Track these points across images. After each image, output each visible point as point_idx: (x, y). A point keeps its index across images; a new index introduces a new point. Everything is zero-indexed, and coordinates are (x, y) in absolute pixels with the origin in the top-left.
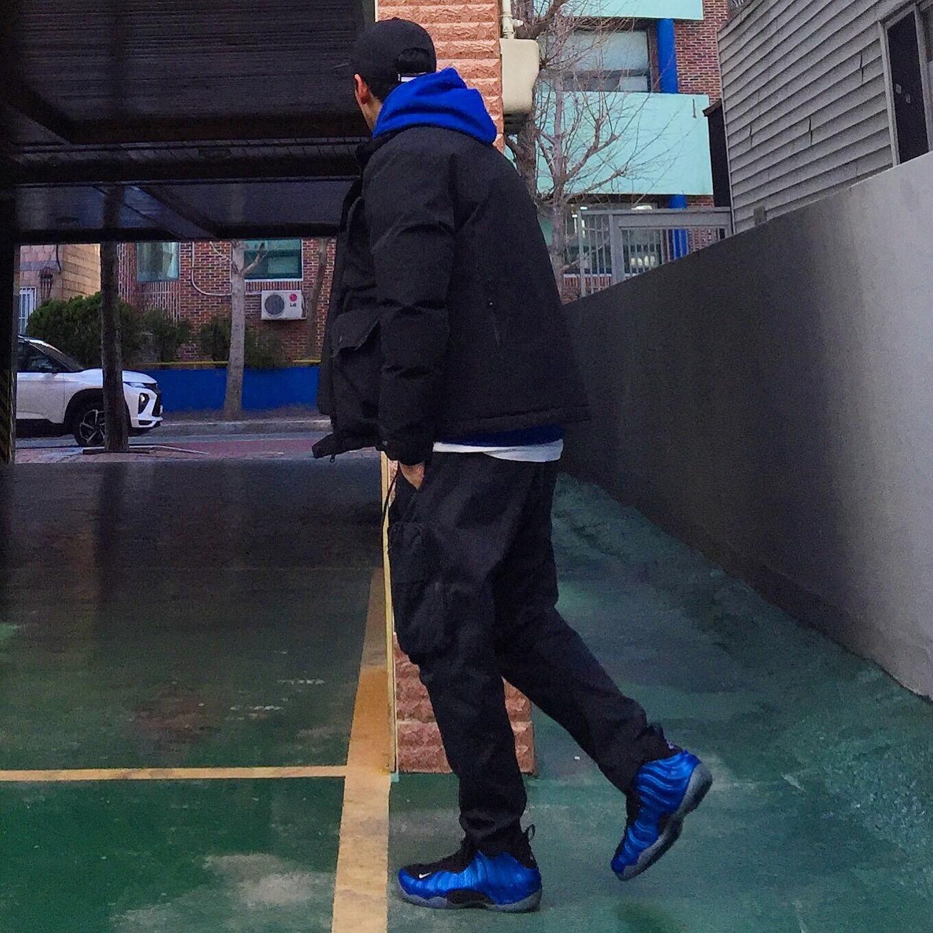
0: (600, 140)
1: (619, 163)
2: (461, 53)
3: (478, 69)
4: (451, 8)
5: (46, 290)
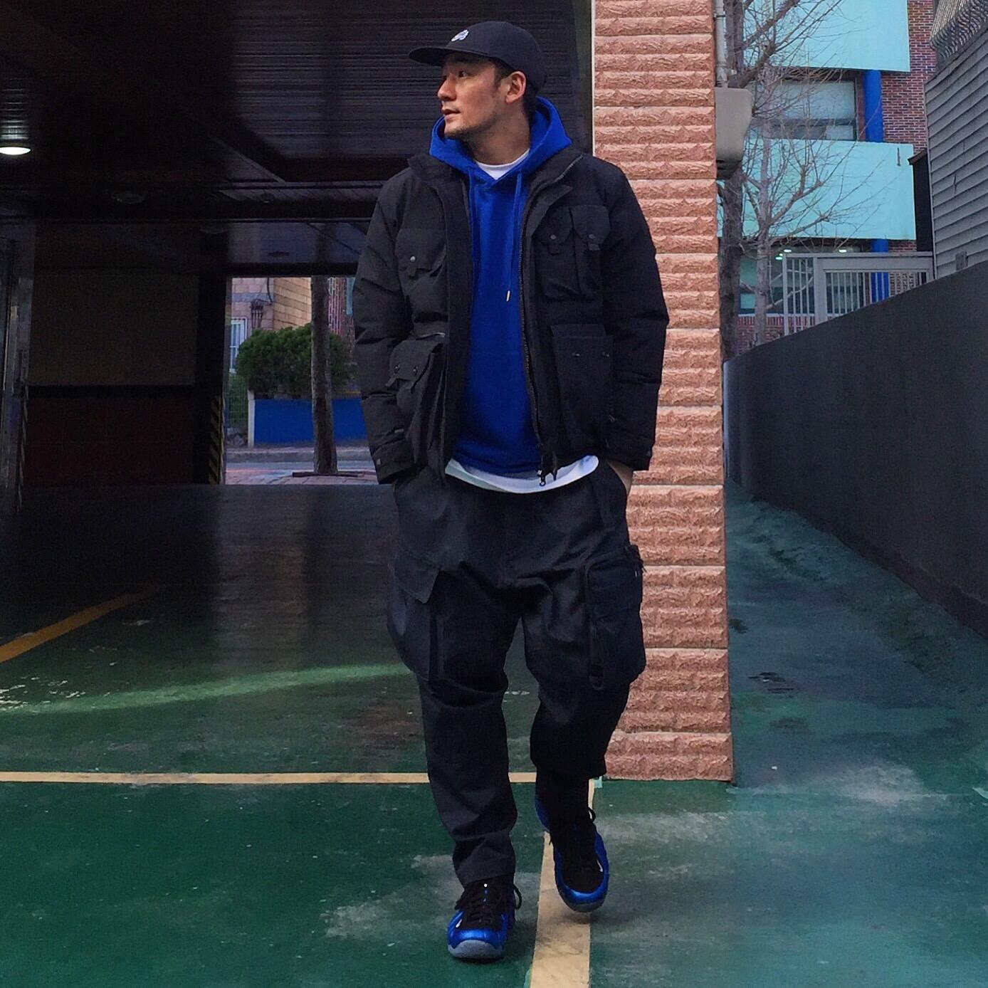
0: (806, 186)
1: (824, 207)
2: (676, 101)
3: (692, 117)
4: (667, 57)
5: (257, 321)
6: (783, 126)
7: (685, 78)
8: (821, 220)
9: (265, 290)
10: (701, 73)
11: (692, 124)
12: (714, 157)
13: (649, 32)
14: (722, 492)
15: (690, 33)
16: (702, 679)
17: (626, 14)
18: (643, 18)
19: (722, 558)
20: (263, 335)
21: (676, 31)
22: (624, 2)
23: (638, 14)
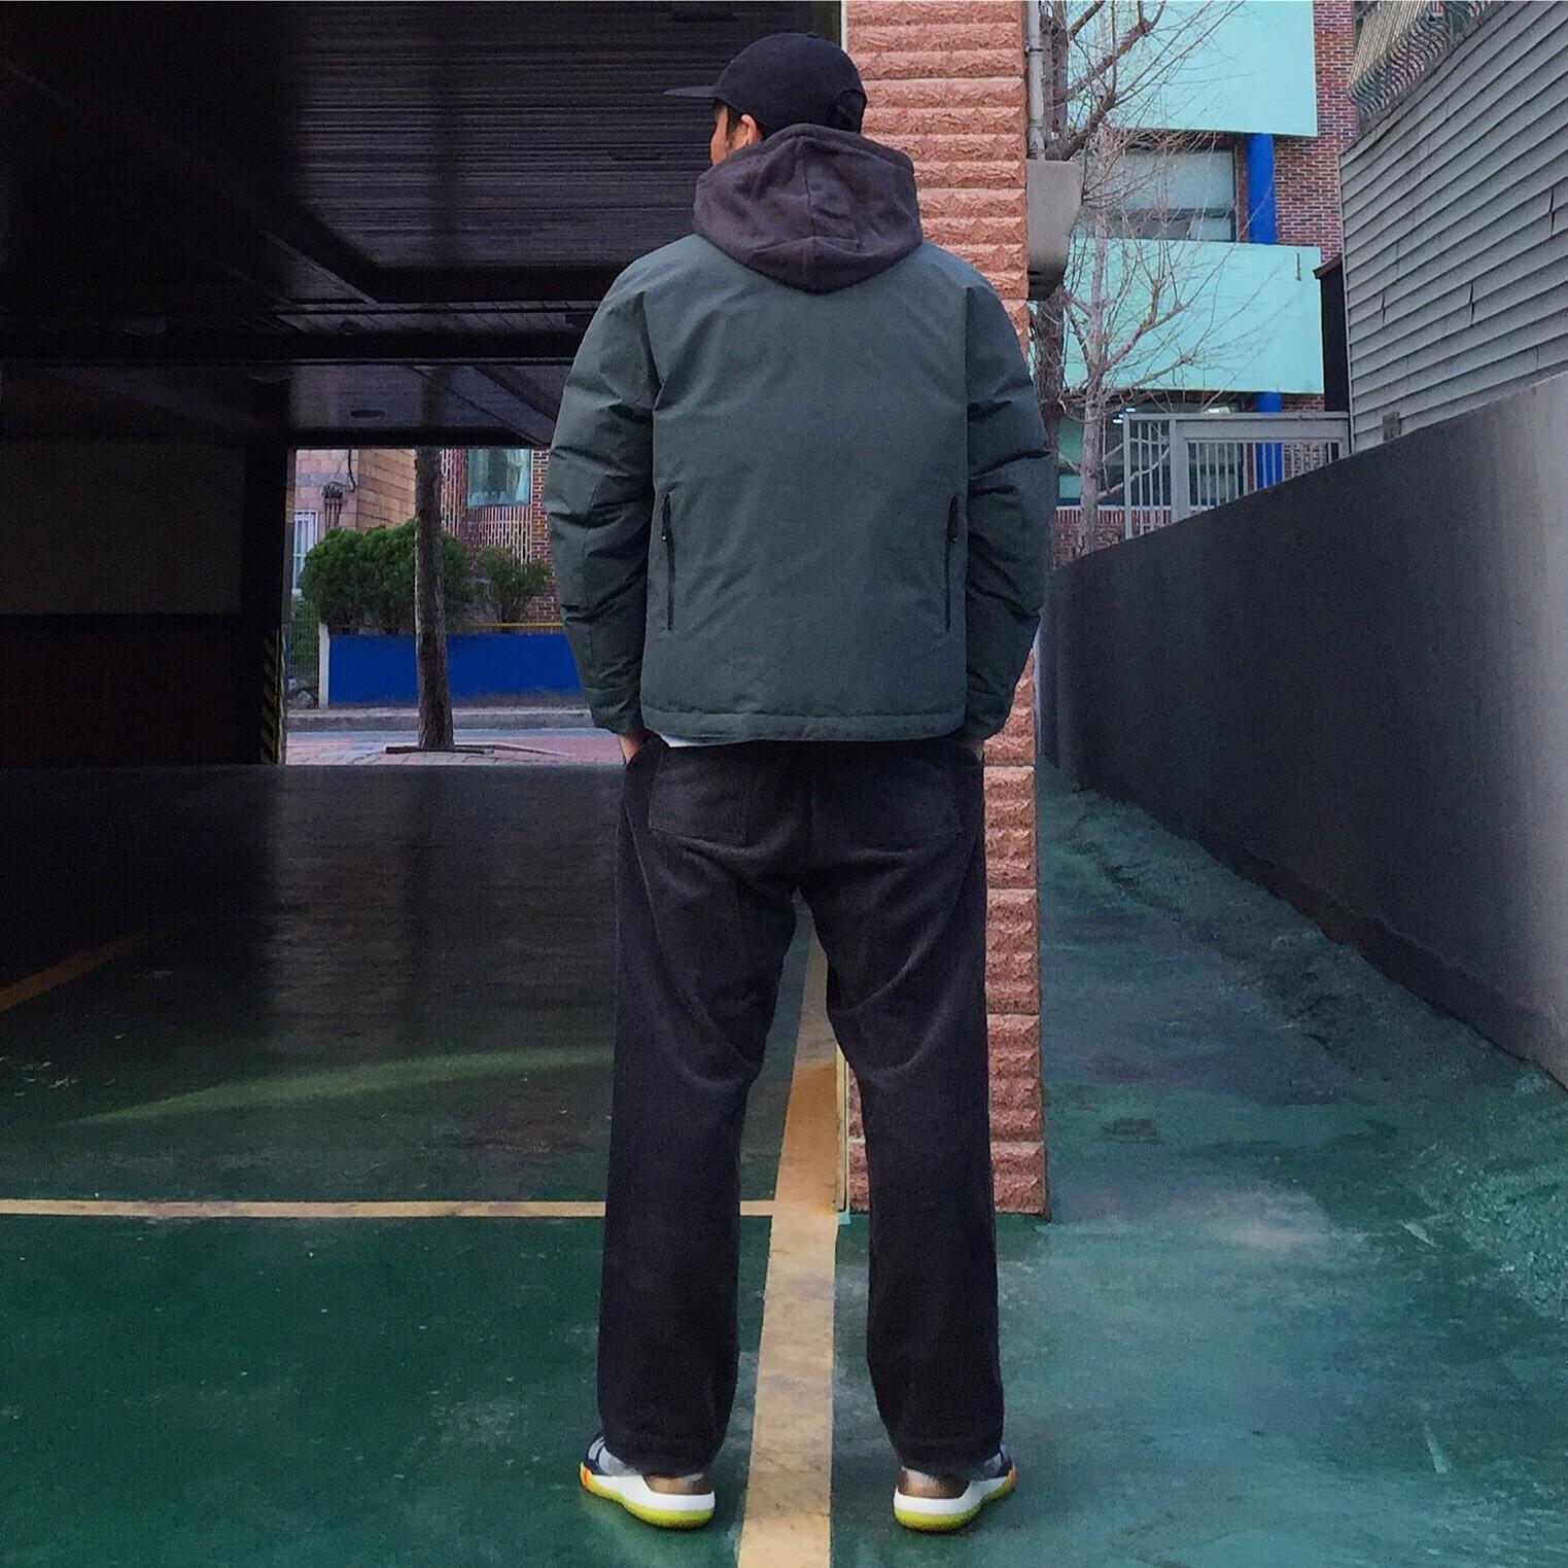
0: (1159, 311)
1: (1186, 344)
2: (967, 179)
3: (992, 204)
4: (954, 112)
5: (333, 516)
6: (1125, 219)
7: (981, 145)
8: (1182, 362)
9: (345, 469)
10: (1005, 137)
11: (992, 215)
12: (1025, 265)
13: (928, 73)
14: (1032, 777)
15: (989, 76)
16: (1001, 1060)
17: (893, 46)
18: (919, 53)
19: (1032, 877)
20: (343, 536)
21: (968, 72)
22: (891, 28)
23: (911, 47)
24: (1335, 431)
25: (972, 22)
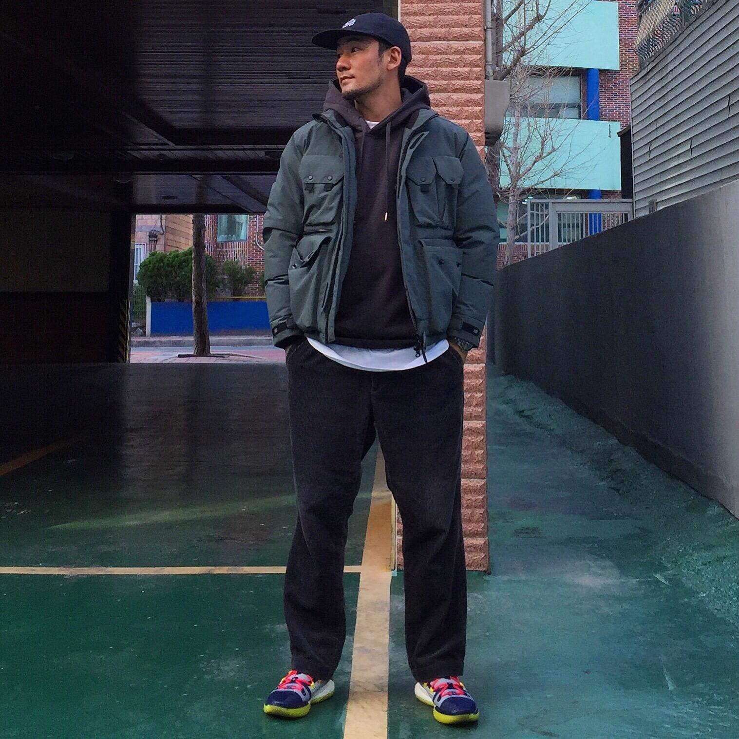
0: (544, 151)
1: (557, 168)
2: (457, 89)
3: (468, 100)
4: (451, 57)
5: (153, 246)
6: (529, 108)
7: (463, 73)
8: (555, 175)
9: (159, 224)
10: (475, 69)
11: (468, 106)
12: (484, 129)
14: (484, 369)
15: (467, 40)
16: (467, 500)
17: (422, 25)
18: (435, 29)
19: (484, 415)
20: (158, 255)
21: (457, 38)
22: (421, 17)
23: (431, 26)
24: (626, 208)
25: (460, 15)
